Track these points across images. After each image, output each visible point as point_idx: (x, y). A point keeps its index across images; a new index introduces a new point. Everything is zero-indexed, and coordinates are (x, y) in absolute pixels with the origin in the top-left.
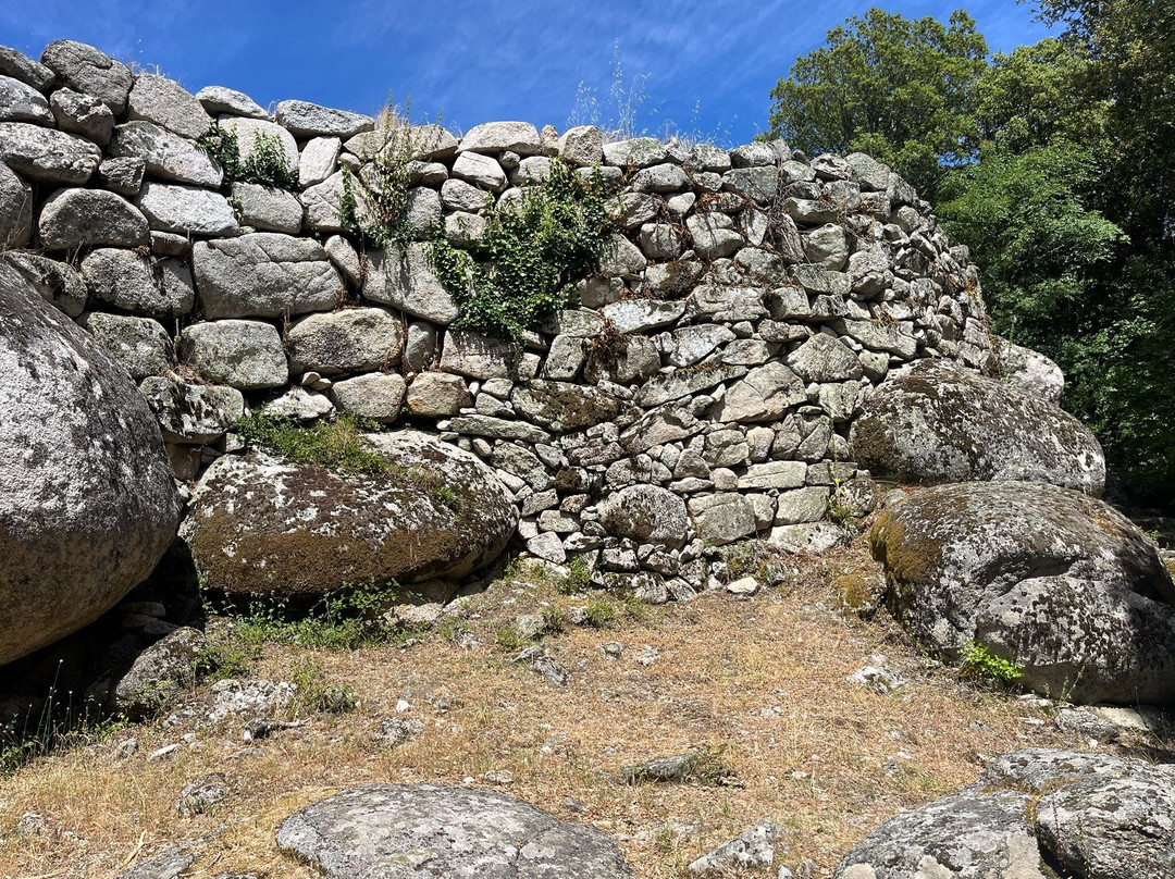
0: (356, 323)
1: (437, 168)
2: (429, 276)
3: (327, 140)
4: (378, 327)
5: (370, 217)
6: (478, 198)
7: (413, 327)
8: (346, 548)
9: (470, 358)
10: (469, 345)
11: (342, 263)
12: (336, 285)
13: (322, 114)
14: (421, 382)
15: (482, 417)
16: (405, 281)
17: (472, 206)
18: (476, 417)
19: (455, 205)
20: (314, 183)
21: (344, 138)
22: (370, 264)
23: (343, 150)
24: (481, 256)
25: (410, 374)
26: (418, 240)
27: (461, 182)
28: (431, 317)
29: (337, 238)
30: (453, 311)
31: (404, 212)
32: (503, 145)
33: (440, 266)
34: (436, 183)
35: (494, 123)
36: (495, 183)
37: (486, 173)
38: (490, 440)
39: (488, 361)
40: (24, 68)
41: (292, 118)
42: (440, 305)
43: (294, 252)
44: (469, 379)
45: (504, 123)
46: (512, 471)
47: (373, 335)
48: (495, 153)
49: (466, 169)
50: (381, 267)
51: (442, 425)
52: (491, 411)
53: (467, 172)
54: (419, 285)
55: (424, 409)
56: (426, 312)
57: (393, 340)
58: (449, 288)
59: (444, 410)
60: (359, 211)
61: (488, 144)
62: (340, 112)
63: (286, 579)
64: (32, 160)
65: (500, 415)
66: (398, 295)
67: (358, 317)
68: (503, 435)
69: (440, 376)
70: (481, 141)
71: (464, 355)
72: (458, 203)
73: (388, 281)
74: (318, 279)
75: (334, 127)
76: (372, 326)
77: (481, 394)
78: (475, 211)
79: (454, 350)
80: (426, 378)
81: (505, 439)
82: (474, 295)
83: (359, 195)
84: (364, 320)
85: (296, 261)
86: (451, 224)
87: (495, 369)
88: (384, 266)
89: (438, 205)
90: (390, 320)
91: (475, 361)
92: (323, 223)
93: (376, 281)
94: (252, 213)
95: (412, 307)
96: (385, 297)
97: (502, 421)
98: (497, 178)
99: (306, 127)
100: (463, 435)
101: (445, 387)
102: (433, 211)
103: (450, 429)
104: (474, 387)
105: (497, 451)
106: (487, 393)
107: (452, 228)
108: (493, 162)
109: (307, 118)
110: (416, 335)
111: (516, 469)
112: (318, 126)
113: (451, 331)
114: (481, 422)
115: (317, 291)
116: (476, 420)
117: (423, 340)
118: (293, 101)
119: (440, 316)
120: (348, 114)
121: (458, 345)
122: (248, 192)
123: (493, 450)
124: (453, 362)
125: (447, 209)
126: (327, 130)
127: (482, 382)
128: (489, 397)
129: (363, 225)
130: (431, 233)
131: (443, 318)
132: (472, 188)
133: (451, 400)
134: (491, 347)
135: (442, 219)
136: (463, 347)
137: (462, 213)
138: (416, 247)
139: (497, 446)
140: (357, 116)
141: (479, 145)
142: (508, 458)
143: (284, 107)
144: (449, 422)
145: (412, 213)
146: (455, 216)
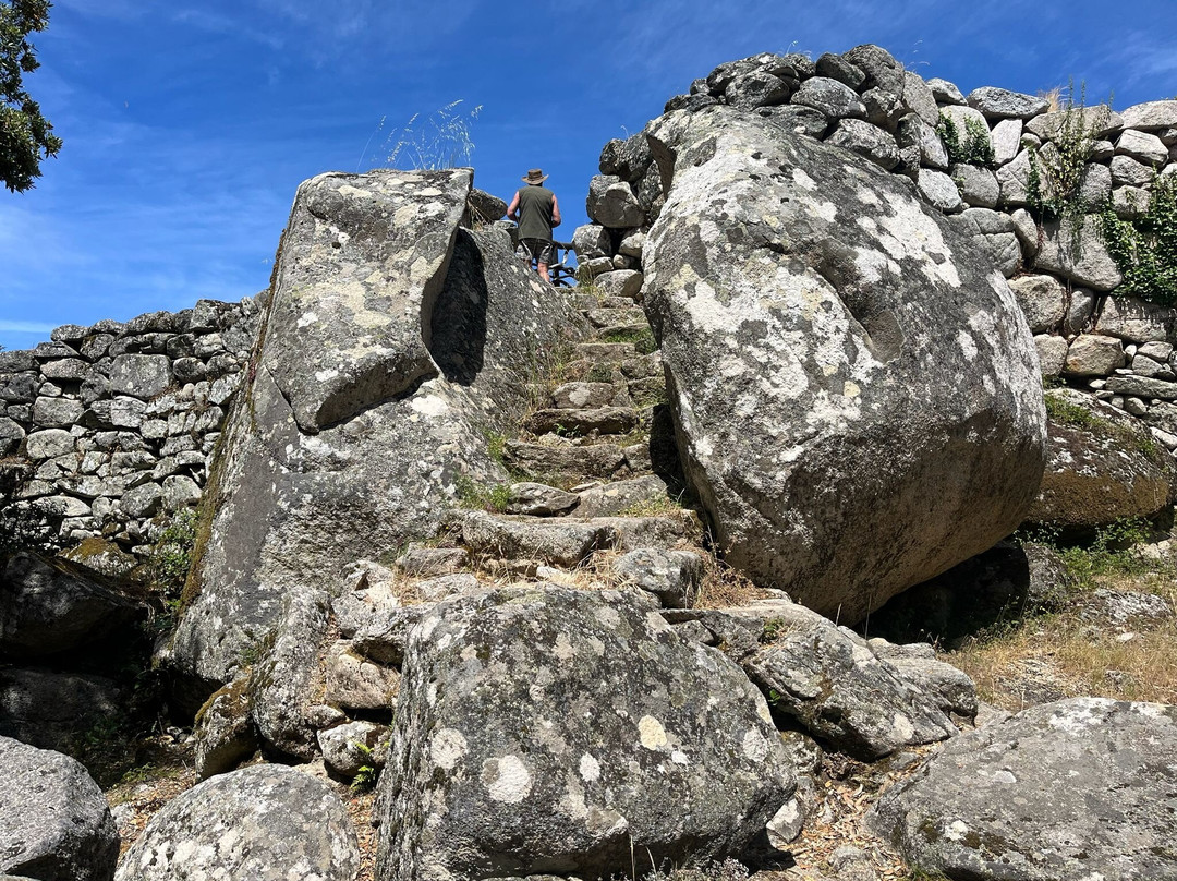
0: (1035, 289)
1: (1106, 145)
2: (1098, 246)
3: (1012, 122)
4: (1050, 292)
5: (1049, 191)
6: (1142, 173)
7: (1078, 293)
8: (1108, 489)
9: (1131, 323)
10: (1130, 310)
11: (1026, 234)
12: (1017, 254)
13: (1010, 99)
14: (1081, 344)
15: (1141, 379)
16: (1075, 251)
17: (1138, 181)
18: (1135, 377)
19: (1122, 179)
20: (1008, 161)
21: (1026, 119)
22: (1045, 235)
23: (1025, 130)
24: (1144, 226)
25: (1072, 336)
26: (1088, 213)
27: (1129, 159)
28: (1097, 283)
29: (1022, 211)
30: (1117, 278)
31: (1078, 185)
32: (1167, 123)
33: (1109, 237)
34: (1106, 159)
35: (1155, 103)
36: (1159, 159)
37: (1152, 149)
38: (1147, 400)
39: (1149, 325)
40: (846, 71)
41: (988, 103)
42: (1106, 272)
43: (995, 225)
44: (1127, 341)
45: (1167, 103)
46: (1168, 430)
47: (1046, 299)
48: (1158, 131)
49: (1133, 146)
50: (1054, 237)
51: (1097, 384)
52: (1150, 372)
53: (1134, 148)
54: (1089, 254)
55: (1081, 369)
56: (1093, 279)
57: (1059, 304)
58: (1115, 257)
59: (1101, 370)
60: (1042, 187)
61: (1152, 122)
62: (1023, 95)
63: (1062, 511)
64: (870, 150)
65: (1157, 376)
66: (1068, 264)
67: (1037, 283)
68: (1162, 395)
69: (1100, 338)
70: (1144, 120)
71: (1125, 320)
72: (1126, 178)
73: (1060, 250)
74: (1008, 249)
75: (1020, 109)
76: (1045, 291)
77: (1139, 357)
78: (1139, 185)
79: (1116, 314)
80: (1086, 340)
81: (1163, 399)
82: (1137, 263)
83: (1043, 171)
84: (1041, 286)
85: (995, 233)
86: (1119, 197)
87: (1154, 333)
88: (1057, 237)
89: (1109, 179)
90: (1059, 287)
91: (1135, 325)
92: (1012, 198)
93: (1050, 250)
94: (971, 190)
95: (1081, 275)
96: (1057, 265)
97: (1162, 382)
98: (1161, 155)
99: (997, 111)
100: (1117, 394)
101: (1106, 348)
102: (1105, 185)
103: (1104, 388)
104: (1131, 349)
105: (1153, 410)
106: (1146, 355)
107: (1120, 201)
108: (1156, 139)
109: (999, 102)
110: (1080, 300)
111: (1173, 427)
112: (1007, 110)
113: (1114, 297)
114: (1140, 382)
115: (1007, 259)
116: (1136, 380)
117: (1086, 305)
118: (988, 88)
119: (1104, 283)
120: (1030, 98)
121: (1119, 310)
122: (967, 171)
123: (1148, 409)
124: (1114, 326)
125: (1116, 184)
126: (1014, 112)
127: (1139, 344)
128: (1147, 359)
129: (1044, 199)
130: (1101, 206)
131: (1108, 285)
132: (1138, 164)
133: (1108, 361)
134: (1151, 312)
135: (1111, 193)
136: (1125, 312)
137: (1129, 188)
138: (1088, 219)
139: (1154, 406)
140: (1037, 99)
141: (1142, 124)
142: (1166, 417)
143: (980, 93)
144: (1104, 382)
145: (1085, 188)
146: (1122, 189)
